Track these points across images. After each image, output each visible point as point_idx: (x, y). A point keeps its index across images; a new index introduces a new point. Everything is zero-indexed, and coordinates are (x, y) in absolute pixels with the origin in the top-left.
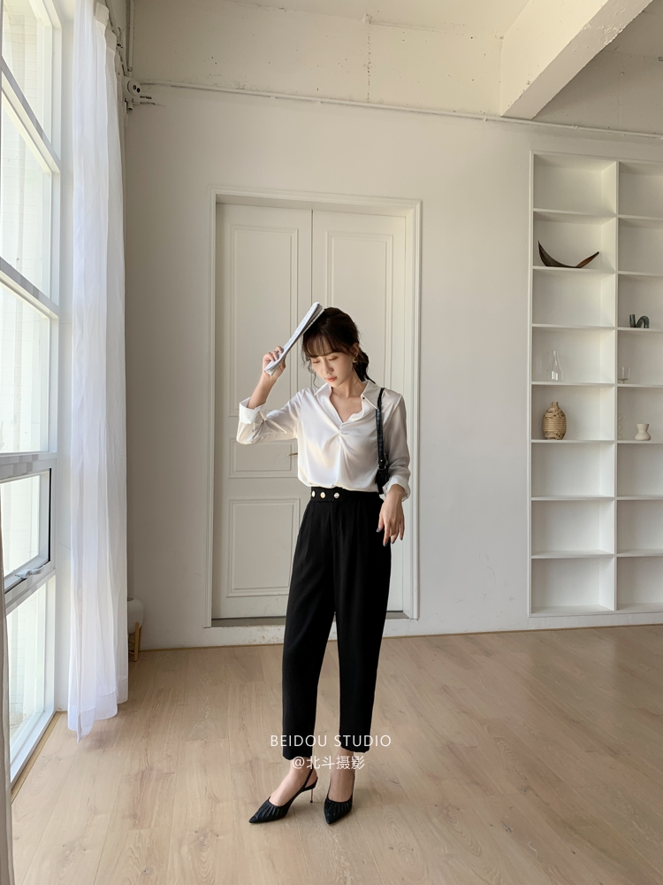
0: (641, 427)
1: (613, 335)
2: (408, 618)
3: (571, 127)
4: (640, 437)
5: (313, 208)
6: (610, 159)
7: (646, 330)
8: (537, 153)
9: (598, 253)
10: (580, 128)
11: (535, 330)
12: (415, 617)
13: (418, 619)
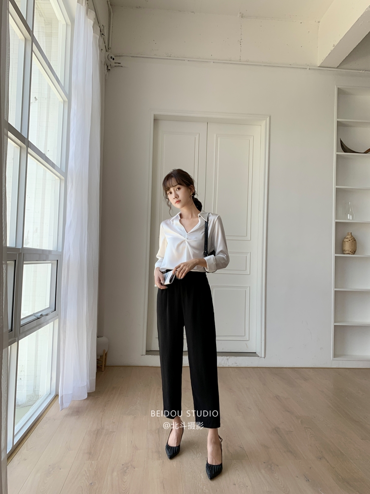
2: (259, 357)
5: (208, 121)
8: (339, 87)
10: (366, 72)
11: (337, 190)
12: (263, 356)
13: (264, 358)
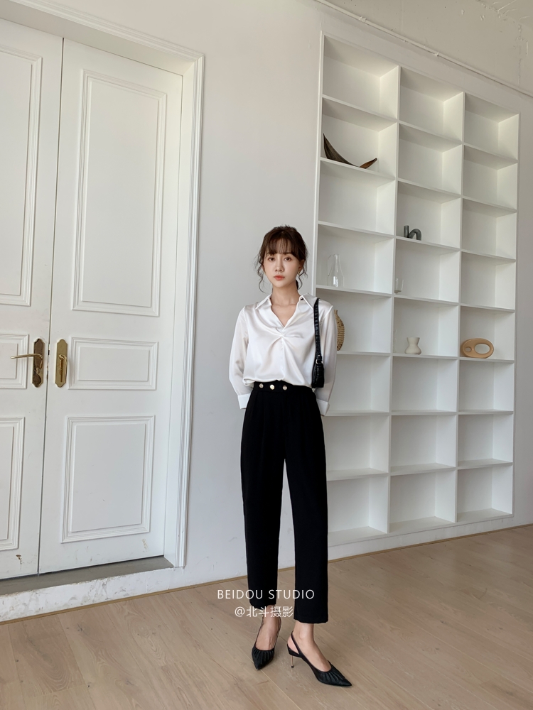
0: (412, 340)
1: (391, 245)
2: (171, 566)
3: (360, 18)
4: (411, 351)
6: (394, 61)
7: (418, 241)
8: (327, 35)
9: (376, 159)
10: (367, 22)
11: (320, 228)
12: (181, 564)
13: (184, 567)
